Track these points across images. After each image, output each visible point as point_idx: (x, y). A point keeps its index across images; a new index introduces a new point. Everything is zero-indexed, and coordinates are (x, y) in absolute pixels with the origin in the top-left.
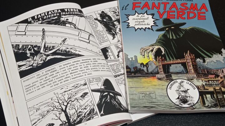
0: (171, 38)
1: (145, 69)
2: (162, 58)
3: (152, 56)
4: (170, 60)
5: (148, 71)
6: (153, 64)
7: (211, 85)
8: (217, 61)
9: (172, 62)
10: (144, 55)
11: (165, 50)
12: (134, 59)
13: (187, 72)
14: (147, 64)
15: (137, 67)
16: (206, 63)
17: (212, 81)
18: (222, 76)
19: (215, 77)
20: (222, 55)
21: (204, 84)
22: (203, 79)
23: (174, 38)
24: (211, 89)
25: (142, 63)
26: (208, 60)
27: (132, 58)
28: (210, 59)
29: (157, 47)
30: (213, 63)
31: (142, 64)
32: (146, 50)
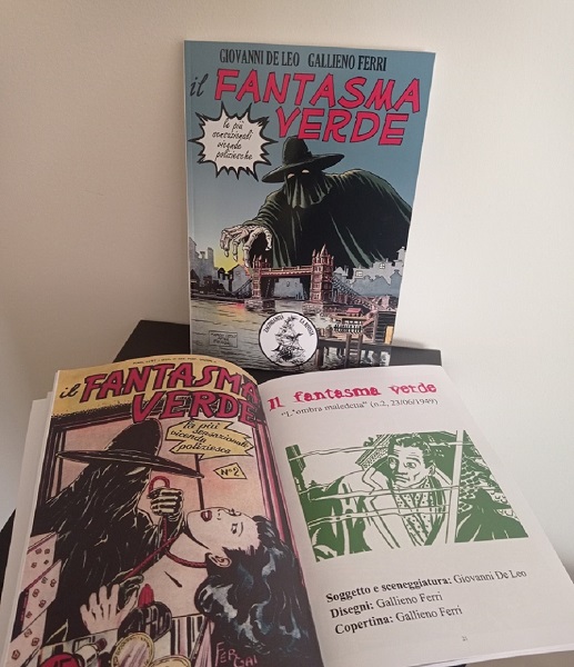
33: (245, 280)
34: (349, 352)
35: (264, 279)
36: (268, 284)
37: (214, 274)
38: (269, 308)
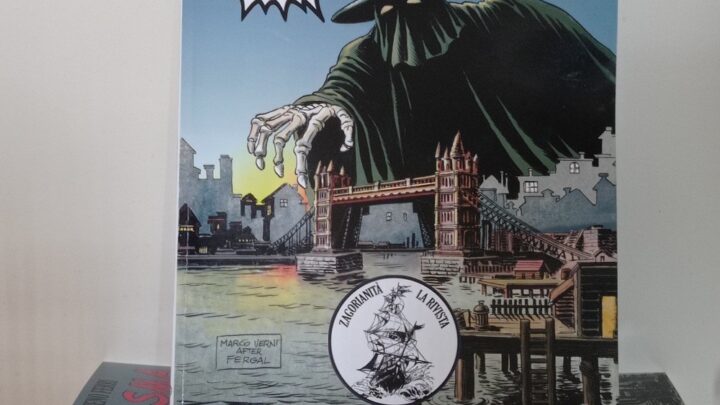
0: (395, 60)
1: (257, 225)
2: (335, 171)
3: (295, 159)
4: (370, 180)
5: (266, 236)
6: (294, 202)
7: (513, 310)
8: (568, 190)
9: (375, 192)
10: (262, 156)
11: (357, 129)
12: (217, 174)
13: (430, 245)
14: (270, 200)
15: (223, 215)
16: (518, 203)
17: (522, 287)
18: (571, 265)
19: (542, 270)
20: (596, 163)
21: (488, 303)
22: (488, 277)
23: (411, 61)
24: (511, 329)
25: (250, 196)
26: (530, 184)
27: (209, 168)
28: (542, 179)
29: (323, 112)
30: (548, 199)
31: (248, 200)
32: (274, 128)
33: (297, 213)
34: (528, 362)
35: (338, 210)
36: (346, 221)
37: (232, 208)
38: (350, 271)
